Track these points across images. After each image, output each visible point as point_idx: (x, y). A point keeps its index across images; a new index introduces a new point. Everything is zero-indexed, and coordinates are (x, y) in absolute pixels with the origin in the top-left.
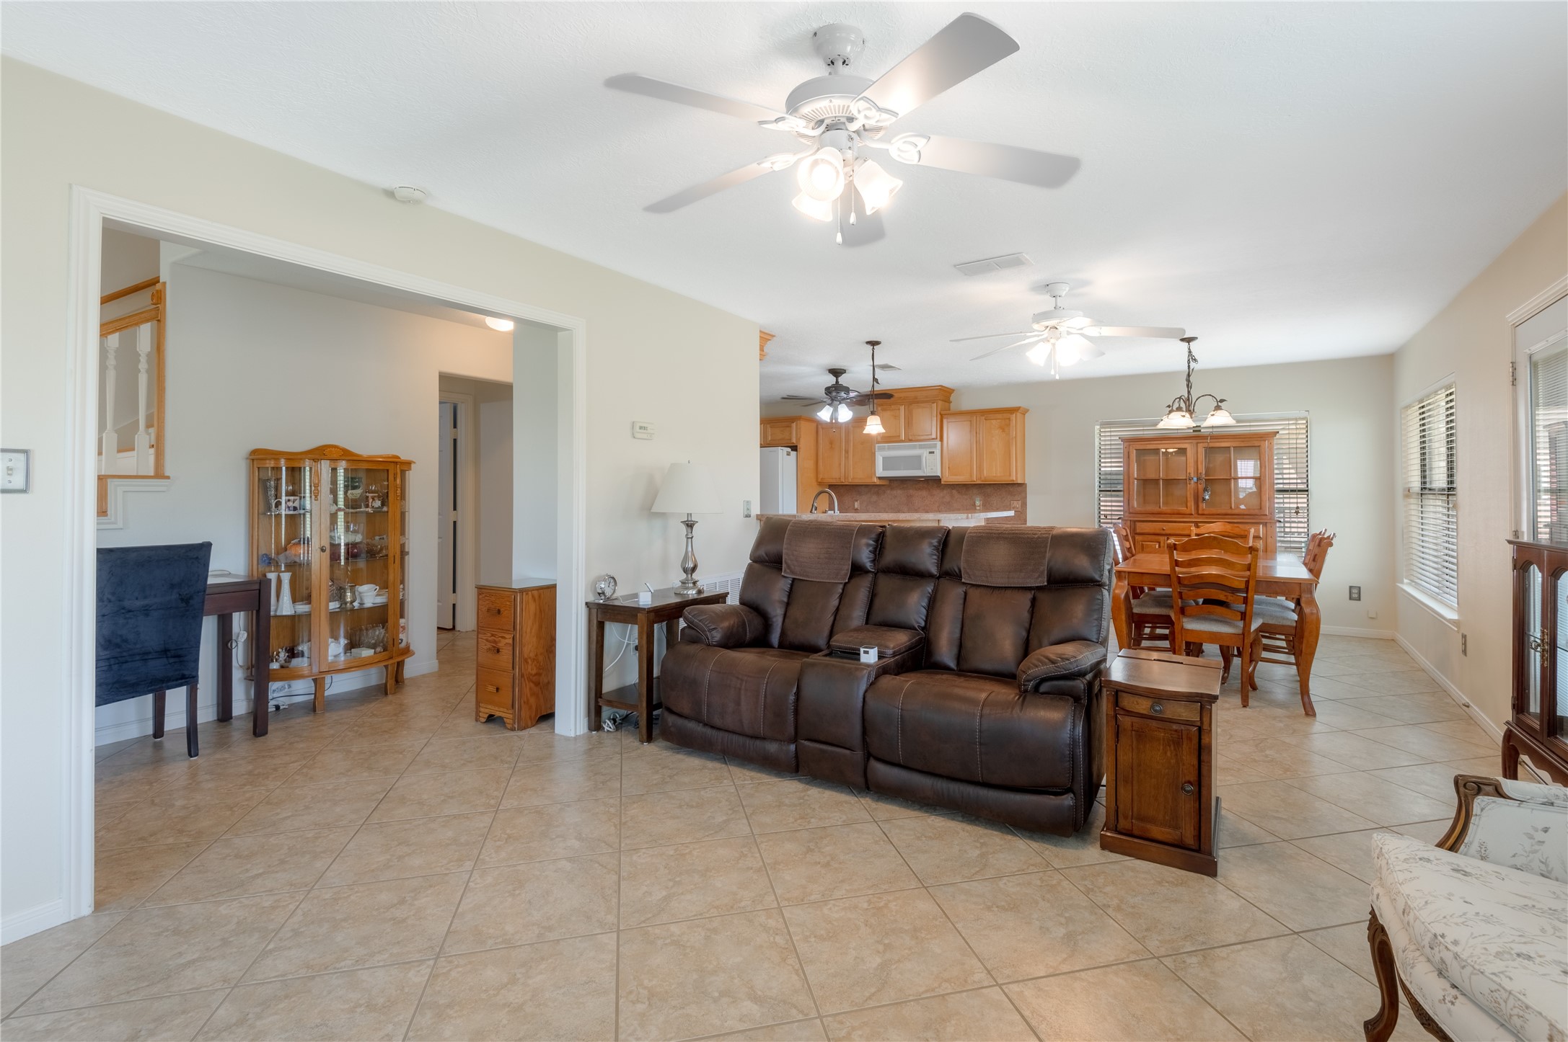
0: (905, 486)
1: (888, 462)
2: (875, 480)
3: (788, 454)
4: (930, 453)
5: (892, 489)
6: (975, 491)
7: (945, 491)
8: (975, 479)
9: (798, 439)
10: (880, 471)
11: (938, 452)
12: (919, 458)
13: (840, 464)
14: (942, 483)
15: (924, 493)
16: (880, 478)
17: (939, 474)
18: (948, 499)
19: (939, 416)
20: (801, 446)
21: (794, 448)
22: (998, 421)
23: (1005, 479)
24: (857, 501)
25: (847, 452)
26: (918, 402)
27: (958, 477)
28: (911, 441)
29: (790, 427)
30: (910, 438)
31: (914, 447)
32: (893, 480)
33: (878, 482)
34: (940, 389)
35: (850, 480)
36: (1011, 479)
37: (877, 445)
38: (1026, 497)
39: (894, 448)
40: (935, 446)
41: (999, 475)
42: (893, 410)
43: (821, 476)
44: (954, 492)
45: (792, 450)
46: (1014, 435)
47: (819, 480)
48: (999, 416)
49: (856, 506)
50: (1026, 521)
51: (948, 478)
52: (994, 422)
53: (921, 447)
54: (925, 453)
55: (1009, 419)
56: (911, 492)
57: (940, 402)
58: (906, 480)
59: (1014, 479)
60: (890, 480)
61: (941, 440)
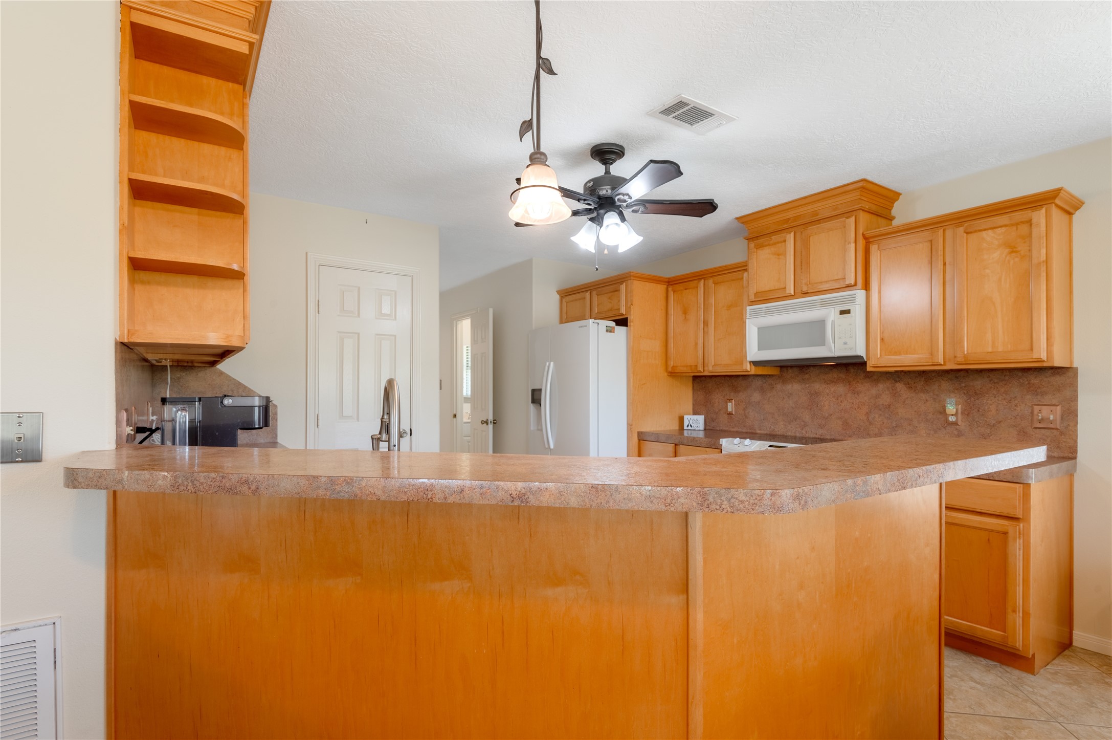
0: (807, 376)
1: (767, 336)
2: (748, 367)
3: (610, 330)
4: (843, 312)
5: (785, 382)
6: (945, 385)
7: (881, 386)
8: (941, 359)
9: (628, 309)
10: (754, 352)
11: (858, 310)
12: (821, 324)
13: (696, 344)
14: (869, 369)
15: (840, 389)
16: (755, 363)
17: (860, 351)
18: (886, 399)
19: (861, 242)
20: (632, 318)
21: (622, 322)
22: (999, 231)
23: (1018, 358)
24: (730, 400)
25: (705, 323)
26: (819, 221)
27: (903, 357)
28: (806, 294)
29: (617, 290)
30: (805, 289)
31: (812, 306)
32: (787, 367)
33: (753, 370)
34: (863, 188)
35: (711, 368)
36: (1035, 356)
37: (749, 308)
38: (1074, 398)
39: (777, 311)
40: (852, 300)
41: (1000, 349)
42: (774, 244)
43: (671, 363)
44: (900, 386)
45: (617, 325)
46: (1043, 257)
47: (670, 369)
48: (1003, 219)
49: (730, 409)
50: (1075, 451)
51: (878, 360)
52: (988, 235)
53: (824, 304)
54: (831, 314)
55: (1029, 222)
56: (817, 386)
57: (863, 217)
58: (808, 366)
59: (1044, 356)
60: (781, 367)
61: (867, 287)
